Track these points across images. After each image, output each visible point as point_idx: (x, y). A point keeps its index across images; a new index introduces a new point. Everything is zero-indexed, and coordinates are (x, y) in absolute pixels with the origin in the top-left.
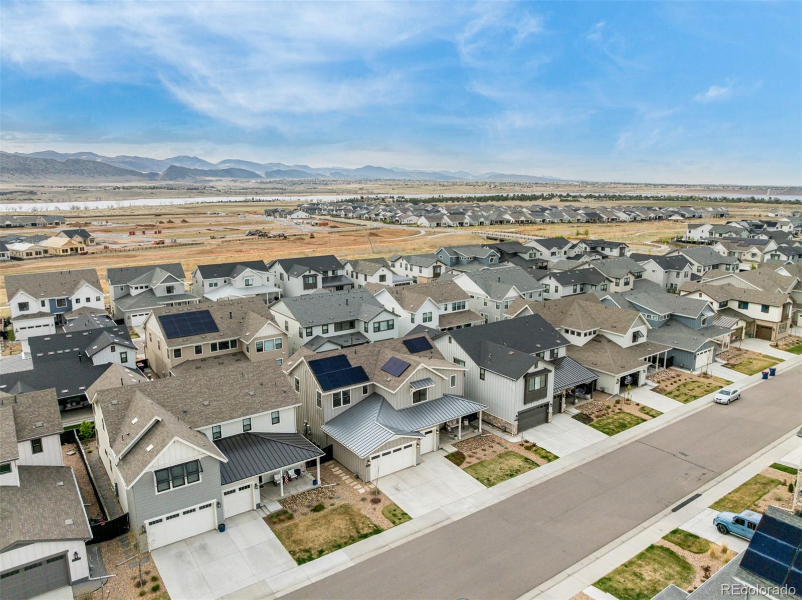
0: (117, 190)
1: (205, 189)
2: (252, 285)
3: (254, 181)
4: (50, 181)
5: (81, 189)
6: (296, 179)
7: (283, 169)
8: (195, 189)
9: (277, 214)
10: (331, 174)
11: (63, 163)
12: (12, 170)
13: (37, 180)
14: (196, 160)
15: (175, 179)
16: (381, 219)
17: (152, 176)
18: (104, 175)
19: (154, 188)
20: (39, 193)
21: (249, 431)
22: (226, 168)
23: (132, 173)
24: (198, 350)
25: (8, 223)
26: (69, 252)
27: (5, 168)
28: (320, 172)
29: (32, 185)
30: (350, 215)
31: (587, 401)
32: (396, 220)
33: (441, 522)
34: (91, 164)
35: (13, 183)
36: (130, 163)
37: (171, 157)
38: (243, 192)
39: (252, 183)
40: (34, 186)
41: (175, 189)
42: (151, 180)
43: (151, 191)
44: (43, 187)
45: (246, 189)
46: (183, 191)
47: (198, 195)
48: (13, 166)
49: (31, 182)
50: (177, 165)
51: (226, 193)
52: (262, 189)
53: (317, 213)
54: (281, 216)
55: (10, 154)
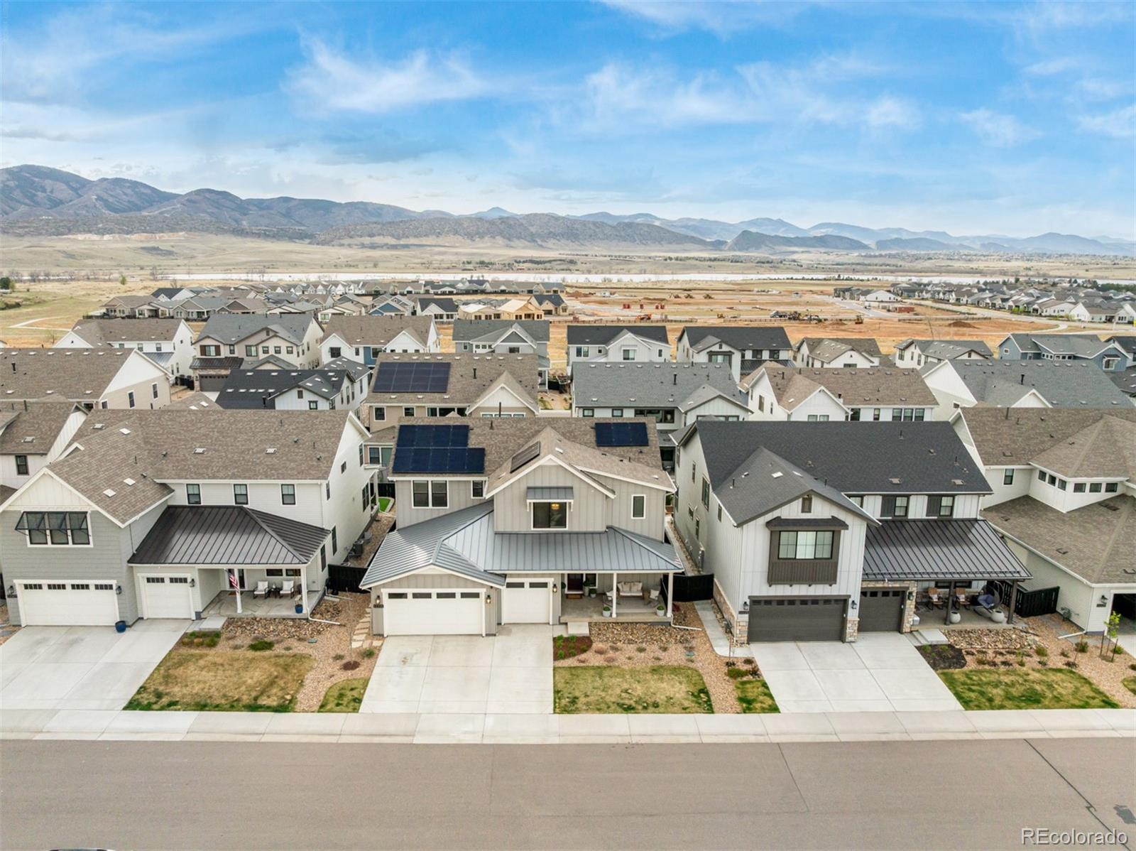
0: (668, 261)
1: (781, 262)
3: (856, 254)
4: (596, 248)
5: (627, 259)
6: (922, 252)
7: (905, 237)
8: (768, 262)
9: (847, 294)
10: (983, 245)
11: (614, 227)
12: (558, 235)
13: (583, 248)
14: (781, 223)
15: (747, 249)
16: (1010, 307)
17: (718, 245)
18: (659, 242)
19: (715, 260)
20: (579, 263)
21: (244, 506)
22: (819, 235)
23: (693, 240)
24: (410, 414)
25: (503, 288)
27: (552, 232)
28: (965, 243)
29: (575, 253)
30: (964, 300)
31: (992, 626)
32: (1034, 310)
33: (391, 735)
34: (646, 229)
35: (557, 250)
36: (694, 228)
37: (746, 220)
38: (834, 269)
40: (577, 255)
41: (742, 262)
42: (716, 250)
43: (709, 263)
44: (586, 255)
45: (842, 265)
46: (752, 264)
47: (770, 271)
48: (560, 231)
49: (576, 250)
50: (753, 230)
51: (808, 268)
52: (866, 265)
53: (916, 297)
54: (852, 298)
55: (559, 217)
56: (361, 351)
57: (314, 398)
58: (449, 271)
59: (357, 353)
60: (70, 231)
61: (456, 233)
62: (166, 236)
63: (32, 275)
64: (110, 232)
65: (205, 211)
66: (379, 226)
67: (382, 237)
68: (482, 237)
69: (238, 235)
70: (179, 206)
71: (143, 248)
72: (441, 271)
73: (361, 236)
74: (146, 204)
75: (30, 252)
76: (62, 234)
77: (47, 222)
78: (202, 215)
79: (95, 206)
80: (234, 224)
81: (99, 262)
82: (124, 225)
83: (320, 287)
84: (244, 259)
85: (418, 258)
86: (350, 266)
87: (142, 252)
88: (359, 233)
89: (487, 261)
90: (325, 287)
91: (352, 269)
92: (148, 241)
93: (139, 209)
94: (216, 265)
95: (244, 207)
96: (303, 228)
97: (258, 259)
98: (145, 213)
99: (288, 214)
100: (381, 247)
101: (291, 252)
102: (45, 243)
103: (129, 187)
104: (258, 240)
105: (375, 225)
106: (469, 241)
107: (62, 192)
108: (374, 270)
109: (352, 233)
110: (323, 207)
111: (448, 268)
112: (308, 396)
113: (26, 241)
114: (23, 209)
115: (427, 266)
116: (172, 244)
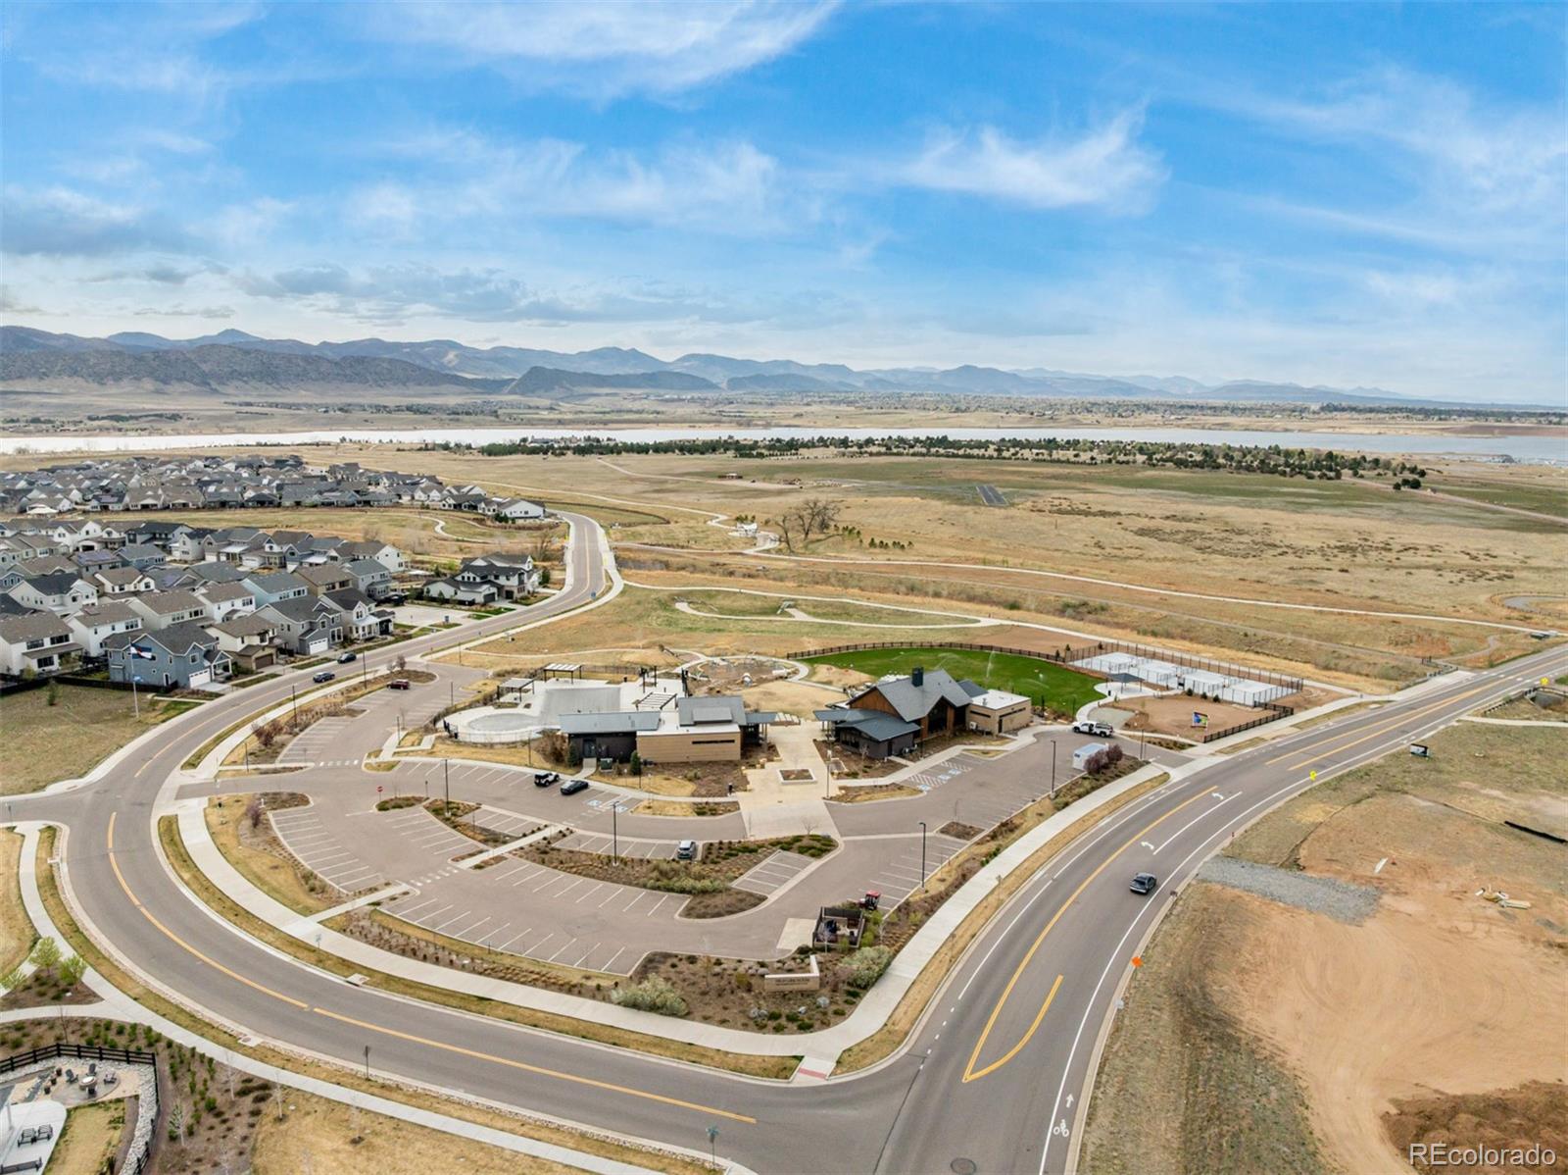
39: (711, 395)
48: (252, 368)
61: (74, 372)
106: (94, 386)
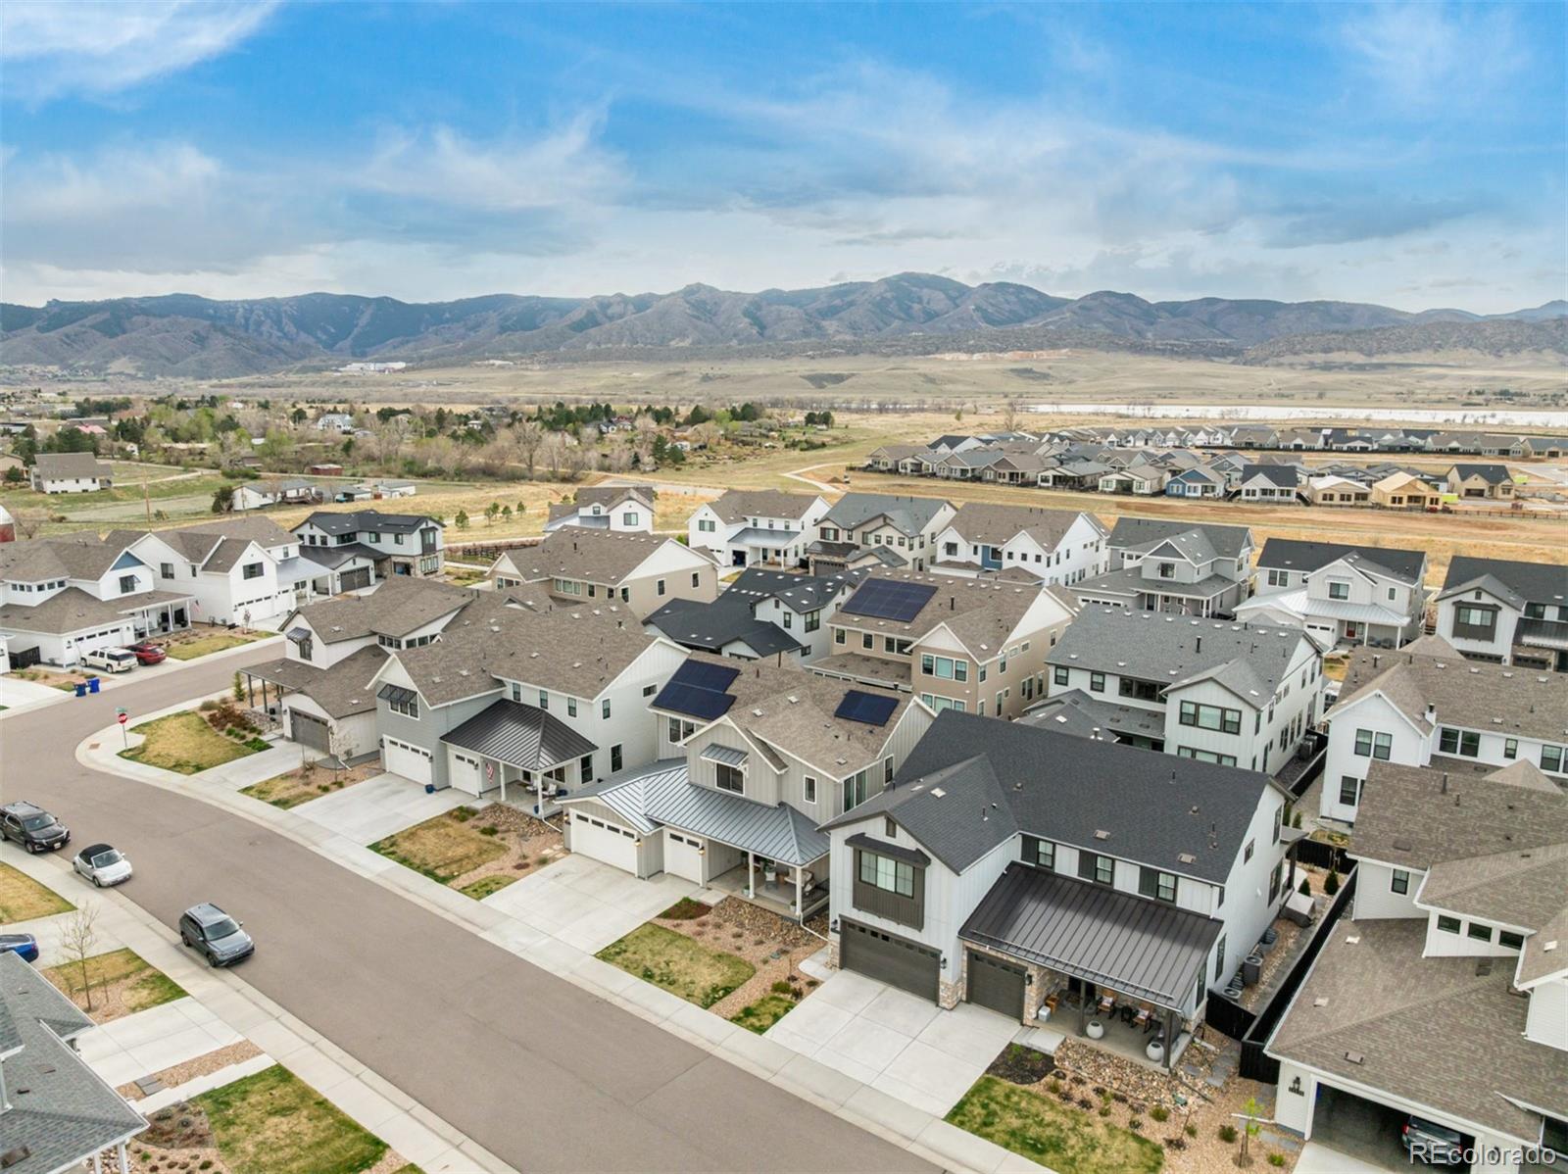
2: (1346, 598)
21: (544, 710)
24: (868, 642)
26: (1405, 504)
56: (980, 550)
57: (789, 610)
58: (1441, 405)
59: (975, 553)
60: (938, 350)
61: (1469, 344)
62: (1044, 354)
63: (879, 404)
64: (981, 349)
65: (1099, 321)
66: (1341, 337)
67: (1343, 353)
68: (1516, 349)
69: (1136, 352)
70: (1068, 315)
71: (1012, 370)
72: (1425, 405)
73: (1311, 352)
74: (1031, 313)
75: (889, 376)
76: (929, 353)
77: (916, 339)
78: (1095, 325)
79: (972, 318)
80: (1133, 338)
81: (960, 387)
82: (997, 340)
83: (1172, 435)
84: (1135, 385)
85: (1396, 385)
86: (1283, 396)
87: (1012, 375)
88: (1309, 347)
89: (1512, 391)
90: (1179, 434)
91: (1285, 401)
92: (1022, 361)
93: (1021, 320)
94: (1097, 393)
95: (1149, 313)
96: (1227, 341)
97: (1154, 385)
98: (1026, 325)
99: (1211, 323)
100: (1340, 367)
101: (1203, 375)
102: (910, 364)
103: (1013, 294)
104: (1162, 359)
105: (1334, 336)
106: (1491, 358)
107: (938, 301)
108: (1319, 402)
109: (1298, 347)
110: (1266, 310)
111: (1439, 401)
112: (784, 608)
113: (892, 362)
114: (896, 323)
115: (1406, 398)
116: (1051, 364)
